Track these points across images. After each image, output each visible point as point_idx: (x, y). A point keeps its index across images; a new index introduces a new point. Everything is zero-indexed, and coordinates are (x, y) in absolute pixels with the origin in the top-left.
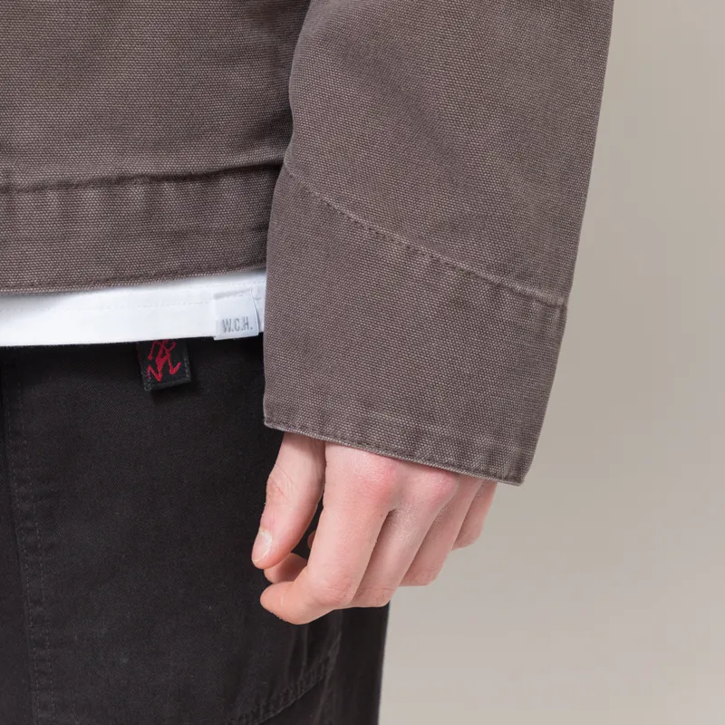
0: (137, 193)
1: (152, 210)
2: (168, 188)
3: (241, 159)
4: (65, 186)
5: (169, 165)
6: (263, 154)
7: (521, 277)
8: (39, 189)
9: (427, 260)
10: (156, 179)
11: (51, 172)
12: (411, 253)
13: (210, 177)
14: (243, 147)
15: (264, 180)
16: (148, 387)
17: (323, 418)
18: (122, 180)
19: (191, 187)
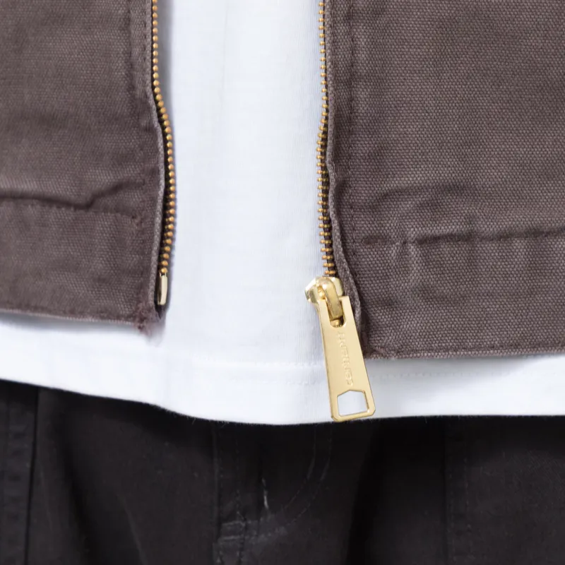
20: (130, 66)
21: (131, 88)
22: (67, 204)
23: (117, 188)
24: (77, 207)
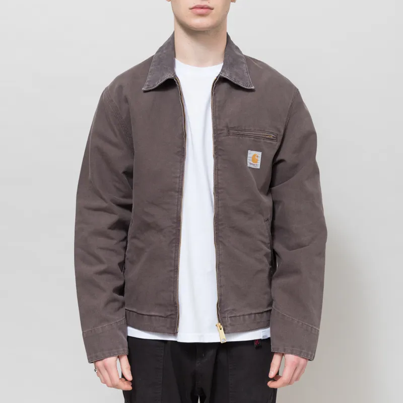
0: (253, 316)
1: (255, 319)
2: (257, 315)
3: (266, 310)
4: (244, 315)
5: (258, 311)
6: (269, 309)
7: (315, 326)
8: (239, 316)
9: (301, 323)
10: (255, 314)
11: (241, 313)
12: (298, 322)
13: (262, 313)
14: (267, 307)
15: (269, 313)
16: (255, 346)
17: (285, 350)
18: (251, 314)
19: (260, 314)
20: (174, 298)
21: (174, 301)
22: (163, 317)
23: (171, 315)
24: (165, 317)
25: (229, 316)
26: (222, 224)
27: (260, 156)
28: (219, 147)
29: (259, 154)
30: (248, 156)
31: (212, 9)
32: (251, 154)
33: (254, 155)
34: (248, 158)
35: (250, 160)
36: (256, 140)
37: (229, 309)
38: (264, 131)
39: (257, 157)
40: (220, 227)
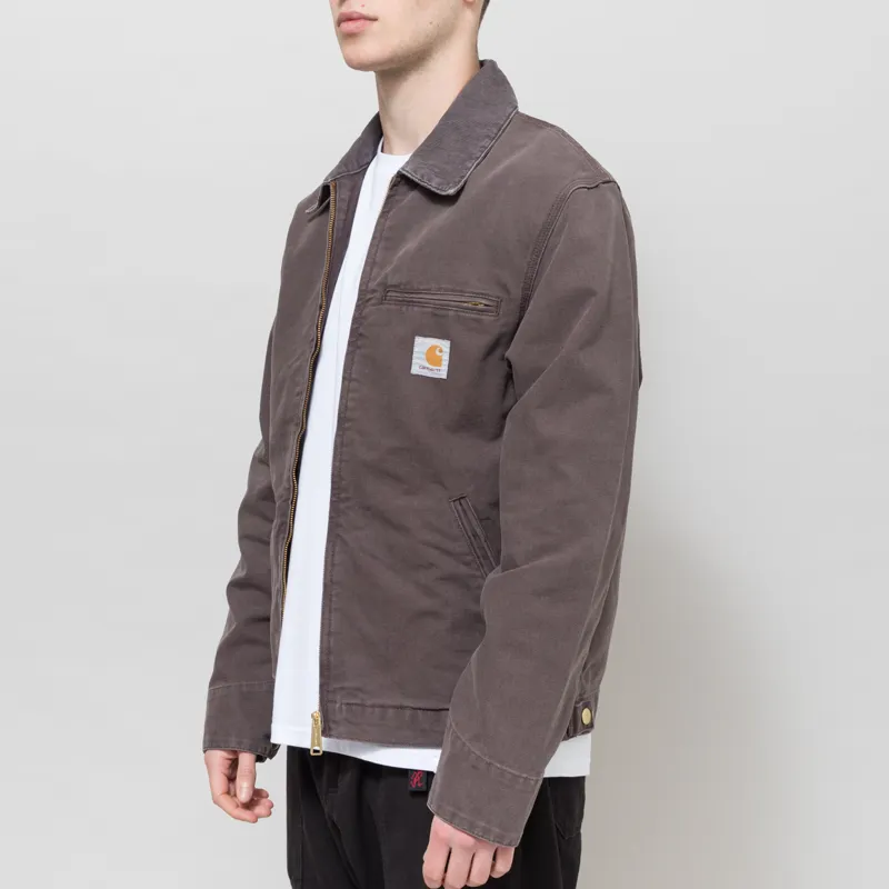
1: (413, 720)
4: (382, 706)
8: (373, 706)
10: (415, 709)
18: (402, 707)
25: (345, 701)
26: (347, 499)
27: (448, 350)
28: (361, 330)
29: (445, 345)
30: (416, 349)
31: (375, 20)
32: (422, 345)
33: (432, 349)
34: (415, 355)
35: (418, 358)
36: (438, 312)
37: (346, 684)
38: (461, 291)
39: (441, 351)
40: (342, 506)
